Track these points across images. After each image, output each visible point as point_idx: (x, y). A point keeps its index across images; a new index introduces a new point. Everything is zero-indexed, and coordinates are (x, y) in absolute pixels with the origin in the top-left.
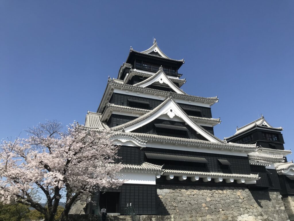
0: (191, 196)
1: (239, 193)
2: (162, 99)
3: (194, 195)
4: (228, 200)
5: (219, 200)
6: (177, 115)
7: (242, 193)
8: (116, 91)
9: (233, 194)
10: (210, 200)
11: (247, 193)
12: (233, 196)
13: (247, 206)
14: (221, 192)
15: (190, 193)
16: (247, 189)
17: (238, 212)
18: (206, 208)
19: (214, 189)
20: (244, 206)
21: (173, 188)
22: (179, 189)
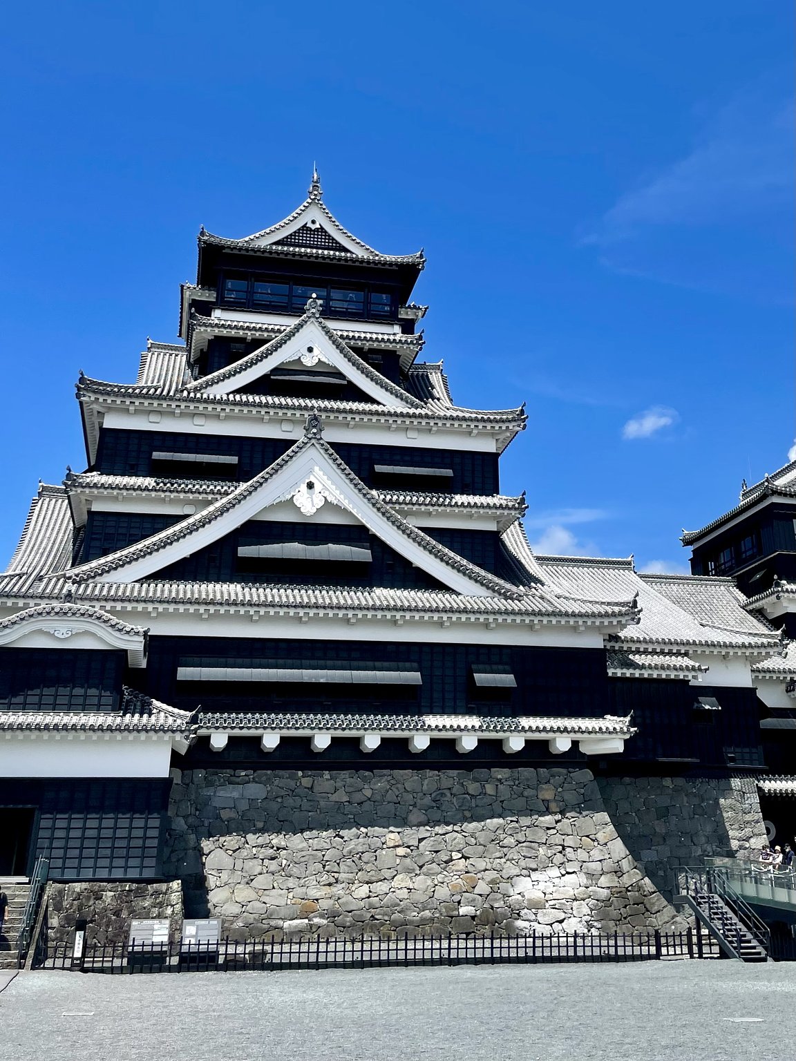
0: (348, 808)
7: (560, 790)
9: (522, 795)
11: (582, 791)
13: (569, 841)
14: (473, 788)
15: (346, 799)
16: (587, 775)
17: (523, 863)
18: (401, 851)
19: (450, 778)
20: (558, 839)
21: (283, 780)
22: (306, 782)
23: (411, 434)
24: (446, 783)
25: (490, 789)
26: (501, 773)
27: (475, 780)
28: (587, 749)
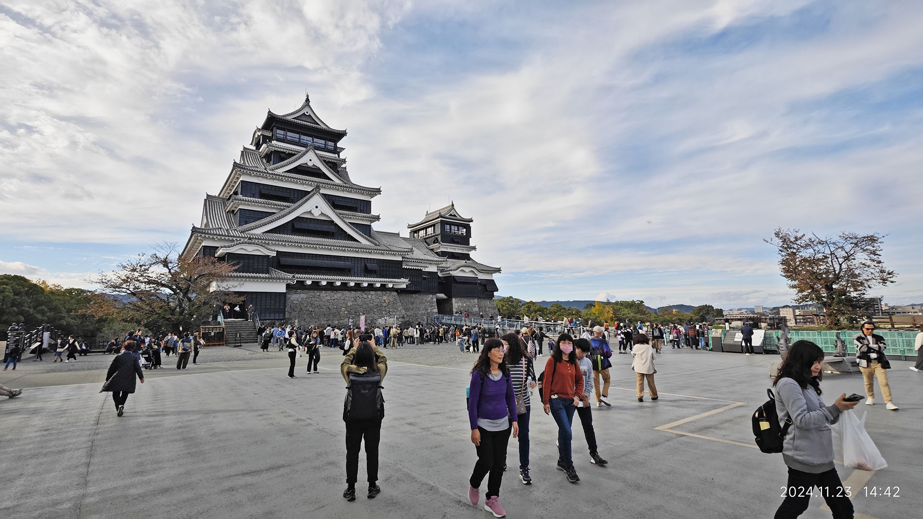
0: (330, 301)
1: (386, 297)
2: (309, 189)
3: (334, 300)
4: (371, 304)
5: (361, 304)
6: (324, 213)
7: (388, 297)
8: (245, 178)
9: (378, 298)
10: (352, 304)
11: (394, 298)
12: (378, 300)
13: (391, 310)
14: (365, 296)
15: (330, 298)
16: (396, 293)
17: (379, 316)
18: (346, 312)
19: (358, 293)
20: (388, 310)
21: (312, 293)
22: (318, 294)
23: (345, 192)
24: (357, 295)
25: (369, 296)
26: (372, 293)
27: (365, 294)
28: (395, 287)
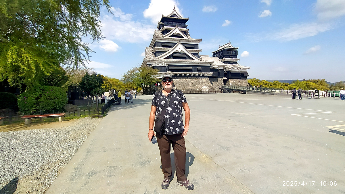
2: (177, 42)
3: (186, 81)
4: (199, 82)
5: (196, 82)
6: (182, 50)
8: (157, 41)
9: (202, 80)
10: (193, 82)
11: (207, 79)
20: (205, 84)
22: (181, 78)
23: (189, 42)
24: (194, 79)
26: (200, 78)
27: (197, 78)
28: (208, 75)
